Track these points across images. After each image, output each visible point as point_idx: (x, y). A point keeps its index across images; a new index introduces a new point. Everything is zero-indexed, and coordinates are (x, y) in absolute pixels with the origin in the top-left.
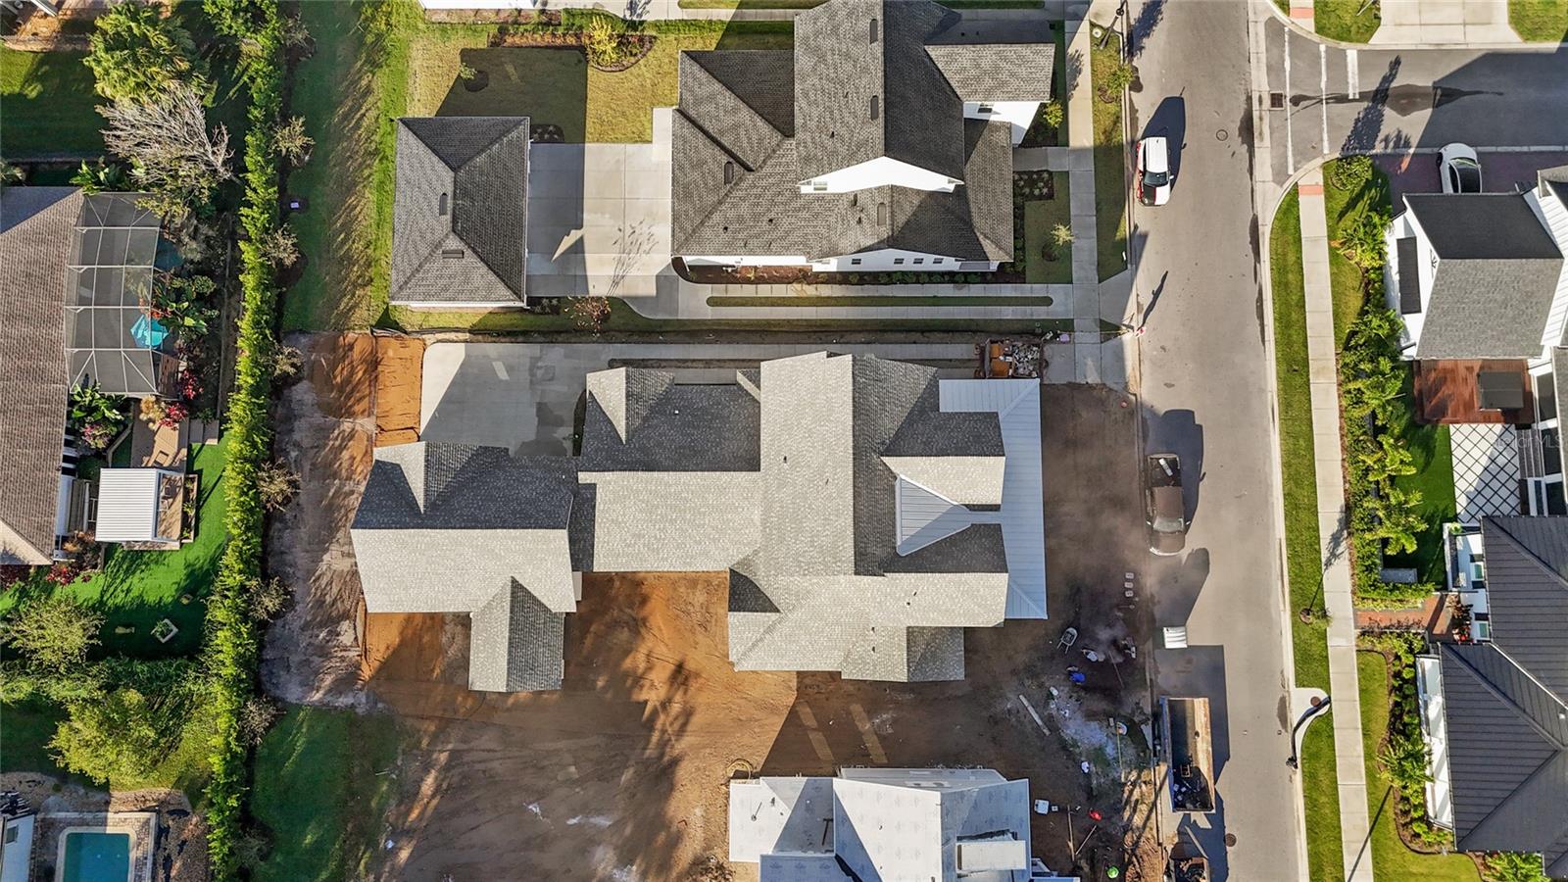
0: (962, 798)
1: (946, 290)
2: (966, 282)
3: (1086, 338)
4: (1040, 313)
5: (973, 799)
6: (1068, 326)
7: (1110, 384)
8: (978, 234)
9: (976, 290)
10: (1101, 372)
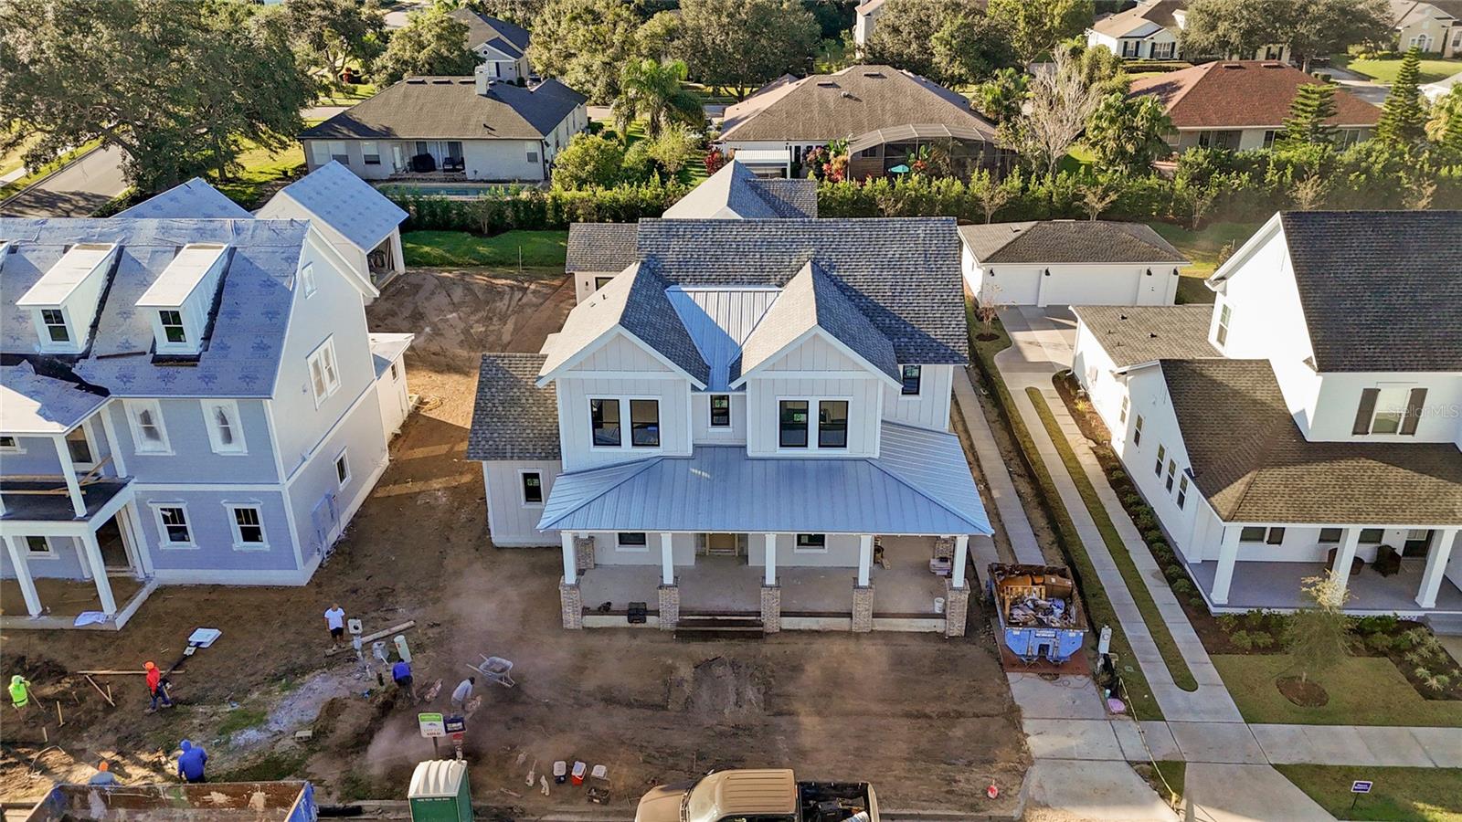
0: (287, 259)
1: (1144, 561)
2: (1171, 580)
3: (1133, 739)
4: (1156, 674)
5: (279, 280)
6: (1147, 711)
7: (1035, 774)
8: (1249, 475)
9: (1163, 596)
10: (1057, 759)
